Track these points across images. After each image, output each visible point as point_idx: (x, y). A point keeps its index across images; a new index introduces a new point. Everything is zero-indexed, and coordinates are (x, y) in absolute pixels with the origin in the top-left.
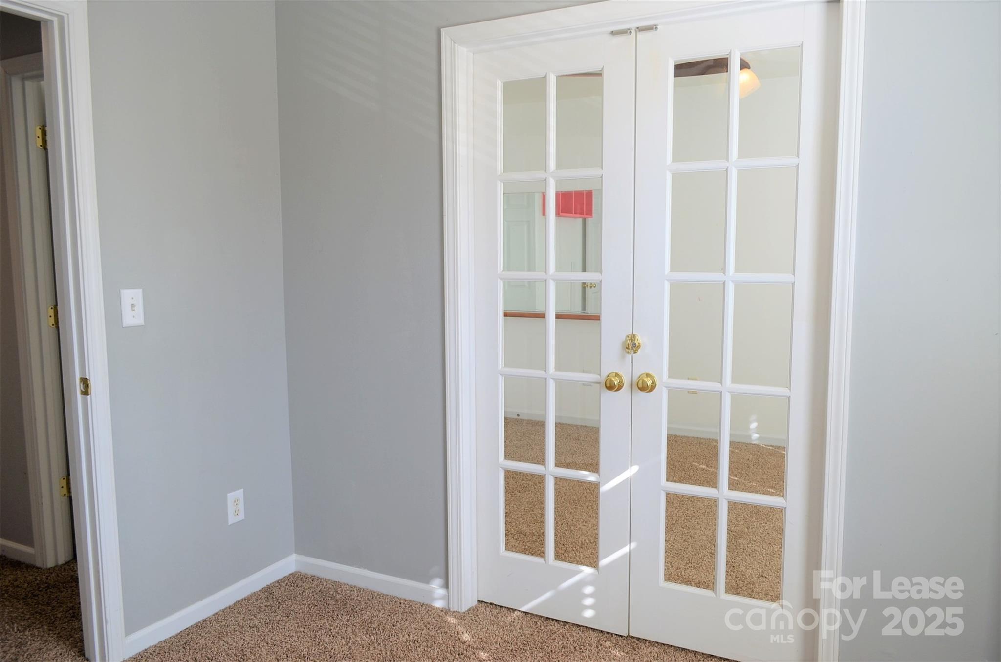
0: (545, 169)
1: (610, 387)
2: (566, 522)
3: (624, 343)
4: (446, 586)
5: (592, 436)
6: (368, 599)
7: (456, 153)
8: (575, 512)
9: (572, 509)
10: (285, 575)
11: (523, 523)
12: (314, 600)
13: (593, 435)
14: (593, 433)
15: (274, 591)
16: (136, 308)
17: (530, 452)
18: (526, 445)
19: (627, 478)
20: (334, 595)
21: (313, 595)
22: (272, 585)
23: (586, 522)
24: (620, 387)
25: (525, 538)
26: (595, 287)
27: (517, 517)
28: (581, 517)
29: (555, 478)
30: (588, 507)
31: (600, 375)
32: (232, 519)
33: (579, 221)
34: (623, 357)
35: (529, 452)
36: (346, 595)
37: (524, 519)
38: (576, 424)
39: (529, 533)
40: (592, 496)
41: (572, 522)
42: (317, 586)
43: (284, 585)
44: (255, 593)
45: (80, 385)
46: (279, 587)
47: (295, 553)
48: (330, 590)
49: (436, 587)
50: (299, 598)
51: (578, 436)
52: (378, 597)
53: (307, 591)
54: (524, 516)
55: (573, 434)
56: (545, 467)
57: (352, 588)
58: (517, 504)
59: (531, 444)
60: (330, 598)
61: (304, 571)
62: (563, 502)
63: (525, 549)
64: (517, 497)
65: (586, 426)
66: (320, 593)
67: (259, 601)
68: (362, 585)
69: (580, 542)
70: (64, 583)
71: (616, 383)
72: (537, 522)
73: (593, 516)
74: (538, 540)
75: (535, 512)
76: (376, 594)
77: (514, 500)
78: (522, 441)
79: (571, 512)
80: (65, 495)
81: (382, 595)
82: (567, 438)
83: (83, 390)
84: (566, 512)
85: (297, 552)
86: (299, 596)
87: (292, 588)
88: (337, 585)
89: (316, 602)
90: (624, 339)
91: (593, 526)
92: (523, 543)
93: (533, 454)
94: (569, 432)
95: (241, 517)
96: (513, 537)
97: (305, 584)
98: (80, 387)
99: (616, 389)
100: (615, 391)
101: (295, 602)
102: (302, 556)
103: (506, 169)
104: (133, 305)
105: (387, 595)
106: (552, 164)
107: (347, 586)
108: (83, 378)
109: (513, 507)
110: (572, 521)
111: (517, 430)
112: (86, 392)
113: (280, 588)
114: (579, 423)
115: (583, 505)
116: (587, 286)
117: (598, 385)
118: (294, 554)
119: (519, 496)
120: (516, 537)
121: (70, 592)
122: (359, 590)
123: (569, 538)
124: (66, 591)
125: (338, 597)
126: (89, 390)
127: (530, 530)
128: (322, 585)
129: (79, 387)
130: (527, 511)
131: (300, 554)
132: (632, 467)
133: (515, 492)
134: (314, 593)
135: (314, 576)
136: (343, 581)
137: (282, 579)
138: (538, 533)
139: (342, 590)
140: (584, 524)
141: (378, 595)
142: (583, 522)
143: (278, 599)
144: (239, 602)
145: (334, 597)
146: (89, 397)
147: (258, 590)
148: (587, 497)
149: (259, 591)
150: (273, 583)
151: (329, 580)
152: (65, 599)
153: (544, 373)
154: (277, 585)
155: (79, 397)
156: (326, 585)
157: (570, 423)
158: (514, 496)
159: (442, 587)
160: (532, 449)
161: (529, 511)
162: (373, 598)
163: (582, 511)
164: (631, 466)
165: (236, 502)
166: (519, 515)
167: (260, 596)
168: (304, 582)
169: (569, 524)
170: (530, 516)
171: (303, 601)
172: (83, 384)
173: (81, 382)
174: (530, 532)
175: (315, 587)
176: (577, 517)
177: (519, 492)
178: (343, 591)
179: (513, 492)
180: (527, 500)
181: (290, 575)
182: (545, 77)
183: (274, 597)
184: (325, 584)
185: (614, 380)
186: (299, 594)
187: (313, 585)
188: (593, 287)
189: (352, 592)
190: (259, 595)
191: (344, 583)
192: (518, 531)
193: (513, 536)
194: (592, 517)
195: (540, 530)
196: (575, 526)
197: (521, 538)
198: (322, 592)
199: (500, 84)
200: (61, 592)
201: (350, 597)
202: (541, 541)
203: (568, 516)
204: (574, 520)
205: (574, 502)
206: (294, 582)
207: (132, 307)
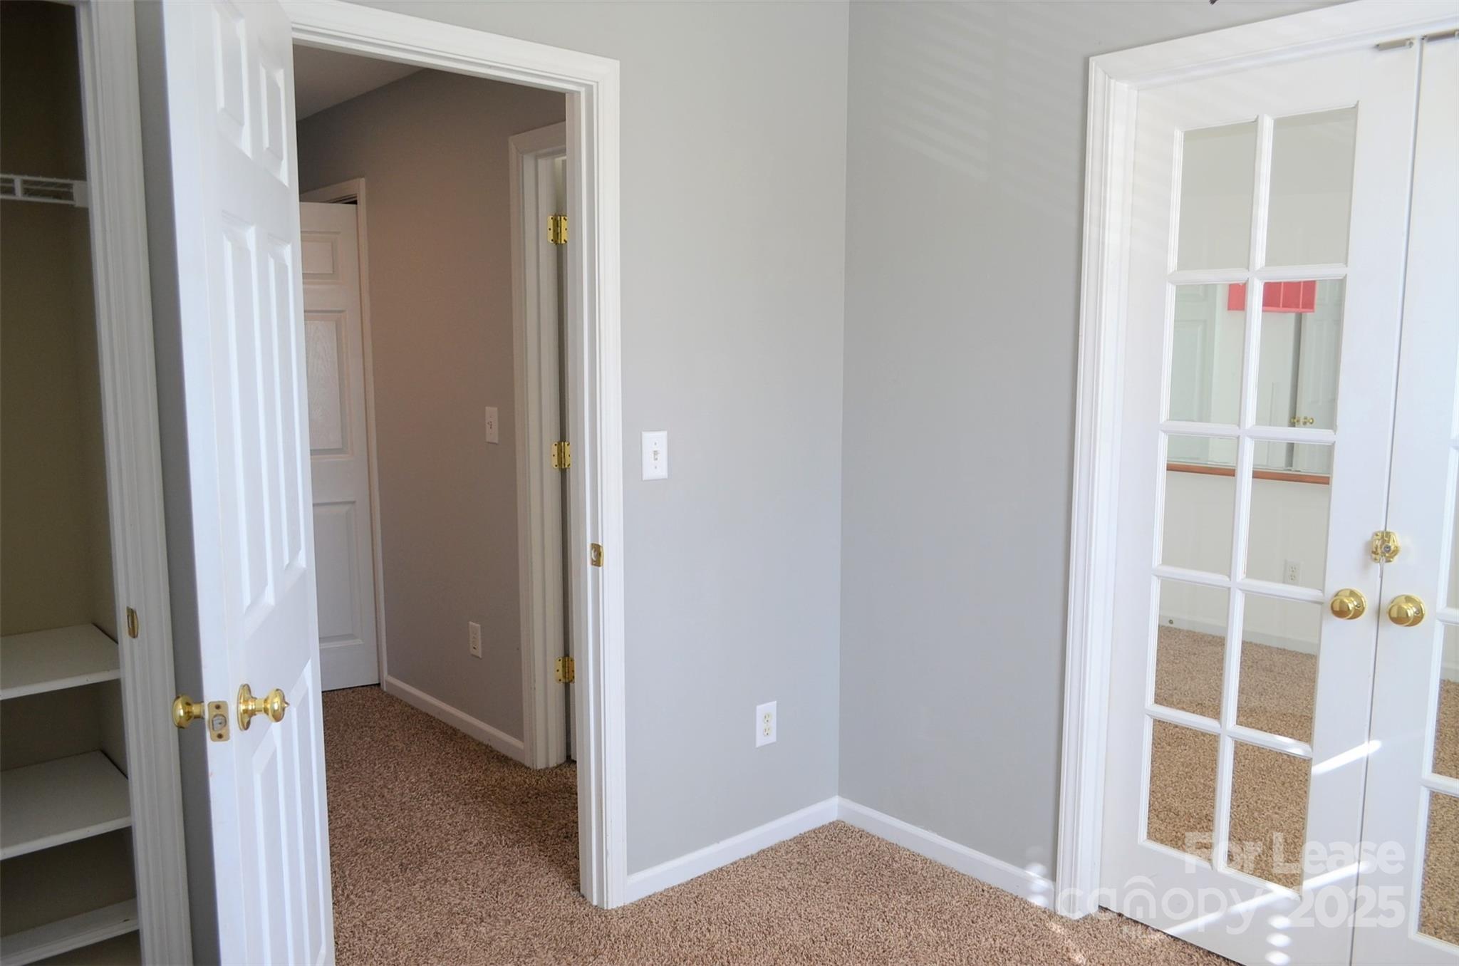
0: (1247, 265)
1: (1341, 612)
2: (1245, 803)
3: (1369, 544)
4: (1053, 875)
5: (1295, 667)
6: (937, 875)
7: (1103, 243)
8: (1261, 789)
9: (1256, 783)
10: (824, 824)
11: (1174, 796)
12: (862, 865)
13: (1297, 665)
14: (1297, 662)
15: (809, 843)
16: (659, 456)
17: (1189, 682)
18: (1183, 672)
19: (1361, 759)
20: (890, 863)
21: (861, 858)
22: (807, 835)
23: (1279, 808)
24: (1358, 613)
25: (1177, 820)
26: (1311, 423)
27: (1165, 785)
28: (1271, 799)
29: (1235, 741)
30: (1283, 784)
31: (1323, 590)
32: (761, 741)
33: (1291, 317)
34: (1366, 567)
35: (1187, 682)
36: (906, 865)
37: (1176, 790)
38: (1268, 645)
39: (1183, 813)
40: (1291, 767)
41: (1255, 804)
42: (867, 846)
43: (823, 837)
44: (784, 842)
45: (591, 553)
46: (816, 838)
47: (839, 795)
48: (884, 854)
49: (1035, 876)
50: (842, 858)
51: (1270, 665)
52: (951, 875)
53: (852, 851)
54: (1177, 784)
55: (1262, 660)
56: (1220, 723)
57: (915, 856)
58: (1165, 764)
59: (1192, 670)
60: (884, 866)
61: (849, 821)
62: (1242, 771)
63: (1176, 837)
64: (1166, 753)
65: (1284, 650)
66: (871, 856)
67: (790, 855)
68: (929, 855)
69: (1268, 840)
70: (556, 791)
71: (1351, 606)
72: (1197, 798)
73: (1292, 801)
74: (1198, 826)
75: (1194, 780)
76: (948, 871)
77: (1160, 757)
78: (1176, 663)
79: (1254, 788)
80: (560, 680)
81: (956, 874)
82: (1252, 667)
83: (594, 559)
84: (1246, 787)
85: (842, 793)
86: (842, 856)
87: (832, 843)
88: (894, 849)
89: (864, 868)
90: (1369, 537)
91: (1292, 817)
92: (1174, 826)
93: (1193, 686)
94: (1256, 656)
95: (772, 738)
96: (1157, 816)
97: (850, 840)
98: (591, 555)
99: (1350, 616)
100: (1349, 619)
101: (836, 864)
102: (848, 801)
103: (1182, 265)
104: (656, 453)
105: (965, 875)
106: (1259, 257)
107: (908, 853)
108: (595, 545)
109: (1159, 768)
110: (1256, 802)
111: (1169, 645)
112: (597, 562)
113: (817, 841)
114: (1274, 644)
115: (1275, 779)
116: (1298, 421)
117: (1319, 606)
118: (837, 796)
119: (1169, 752)
120: (1162, 816)
121: (562, 805)
122: (925, 861)
123: (1250, 830)
124: (557, 801)
125: (895, 866)
126: (601, 559)
127: (1185, 808)
128: (874, 845)
129: (589, 555)
130: (1182, 777)
131: (844, 797)
132: (1371, 742)
133: (1162, 744)
134: (863, 856)
135: (863, 831)
136: (902, 844)
137: (820, 828)
138: (1198, 814)
139: (901, 857)
140: (1277, 811)
141: (951, 873)
142: (1274, 807)
143: (814, 856)
144: (764, 851)
145: (890, 865)
146: (600, 568)
147: (788, 839)
148: (1283, 768)
149: (790, 840)
150: (808, 832)
151: (883, 840)
152: (557, 812)
153: (1228, 579)
154: (813, 835)
155: (589, 566)
156: (879, 847)
157: (1258, 642)
158: (1160, 750)
159: (1044, 876)
160: (1192, 679)
161: (1185, 778)
162: (944, 876)
163: (1274, 790)
164: (1369, 742)
165: (767, 717)
166: (1167, 782)
167: (791, 848)
168: (848, 838)
169: (1251, 806)
170: (1185, 785)
171: (847, 864)
172: (595, 551)
173: (592, 549)
174: (1185, 812)
175: (864, 846)
176: (1265, 798)
177: (1169, 745)
178: (903, 859)
179: (1160, 744)
180: (1182, 760)
181: (830, 824)
182: (1256, 121)
183: (810, 852)
184: (877, 845)
185: (1347, 601)
186: (843, 853)
187: (861, 844)
188: (1308, 424)
189: (915, 863)
190: (790, 846)
191: (903, 848)
192: (1165, 807)
193: (1157, 813)
194: (1290, 801)
195: (1201, 810)
196: (1261, 812)
197: (1170, 819)
198: (873, 856)
199: (1179, 135)
200: (553, 803)
201: (912, 869)
202: (1203, 827)
203: (1249, 794)
204: (1259, 802)
205: (1260, 773)
206: (836, 835)
207: (655, 454)
